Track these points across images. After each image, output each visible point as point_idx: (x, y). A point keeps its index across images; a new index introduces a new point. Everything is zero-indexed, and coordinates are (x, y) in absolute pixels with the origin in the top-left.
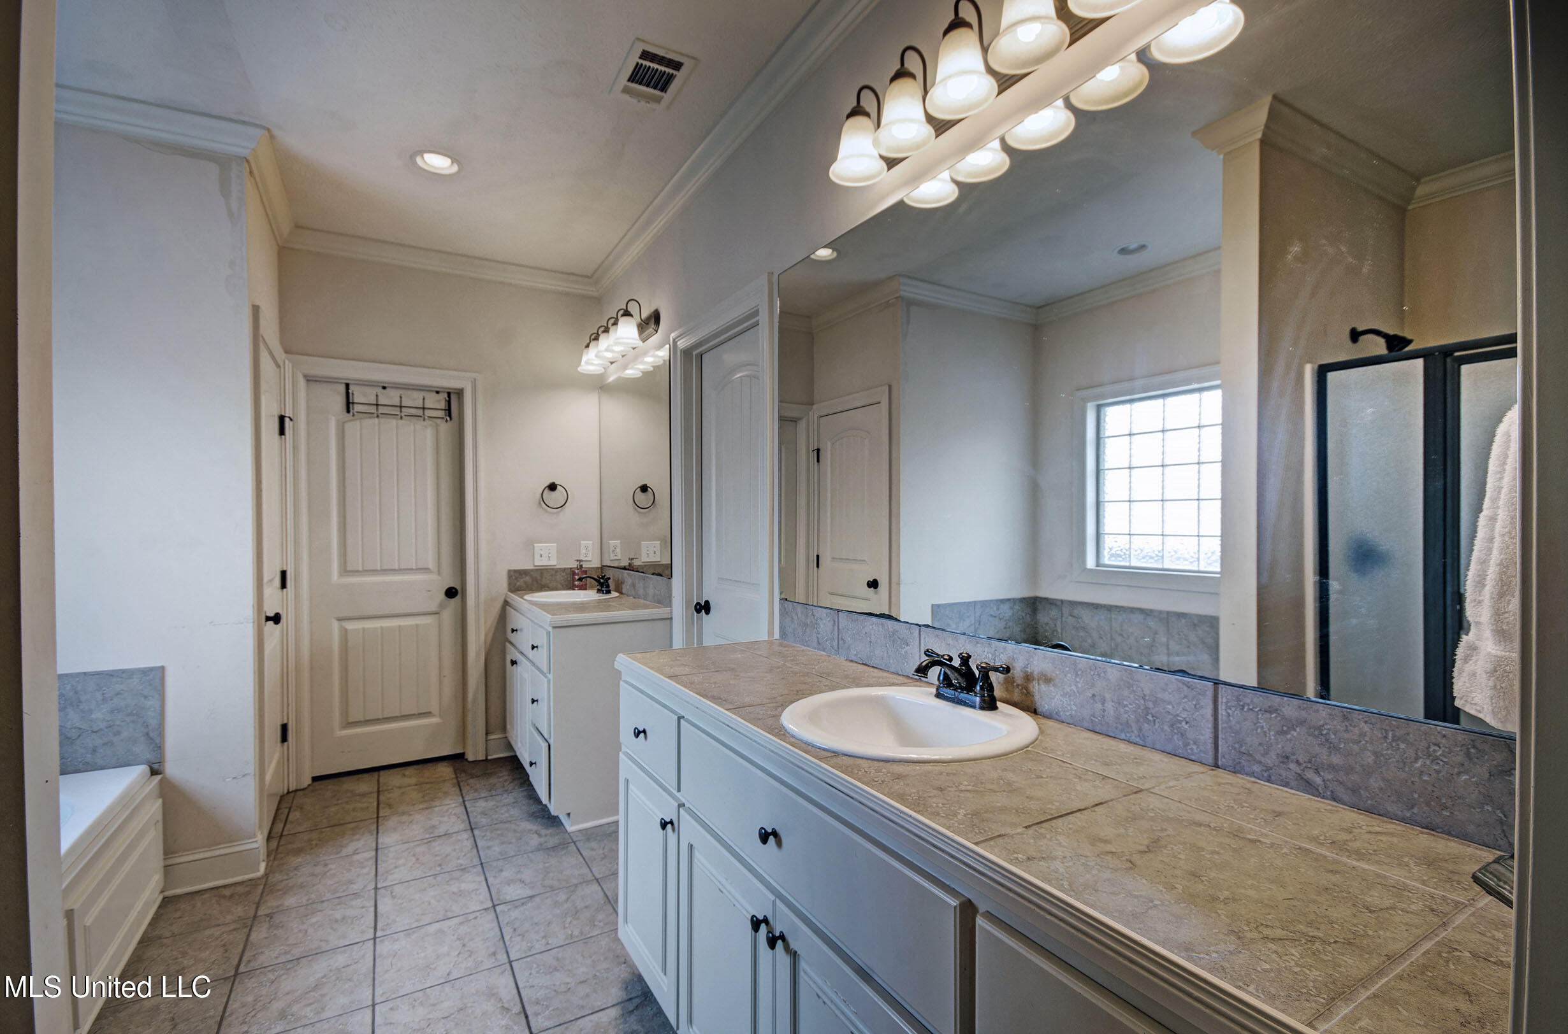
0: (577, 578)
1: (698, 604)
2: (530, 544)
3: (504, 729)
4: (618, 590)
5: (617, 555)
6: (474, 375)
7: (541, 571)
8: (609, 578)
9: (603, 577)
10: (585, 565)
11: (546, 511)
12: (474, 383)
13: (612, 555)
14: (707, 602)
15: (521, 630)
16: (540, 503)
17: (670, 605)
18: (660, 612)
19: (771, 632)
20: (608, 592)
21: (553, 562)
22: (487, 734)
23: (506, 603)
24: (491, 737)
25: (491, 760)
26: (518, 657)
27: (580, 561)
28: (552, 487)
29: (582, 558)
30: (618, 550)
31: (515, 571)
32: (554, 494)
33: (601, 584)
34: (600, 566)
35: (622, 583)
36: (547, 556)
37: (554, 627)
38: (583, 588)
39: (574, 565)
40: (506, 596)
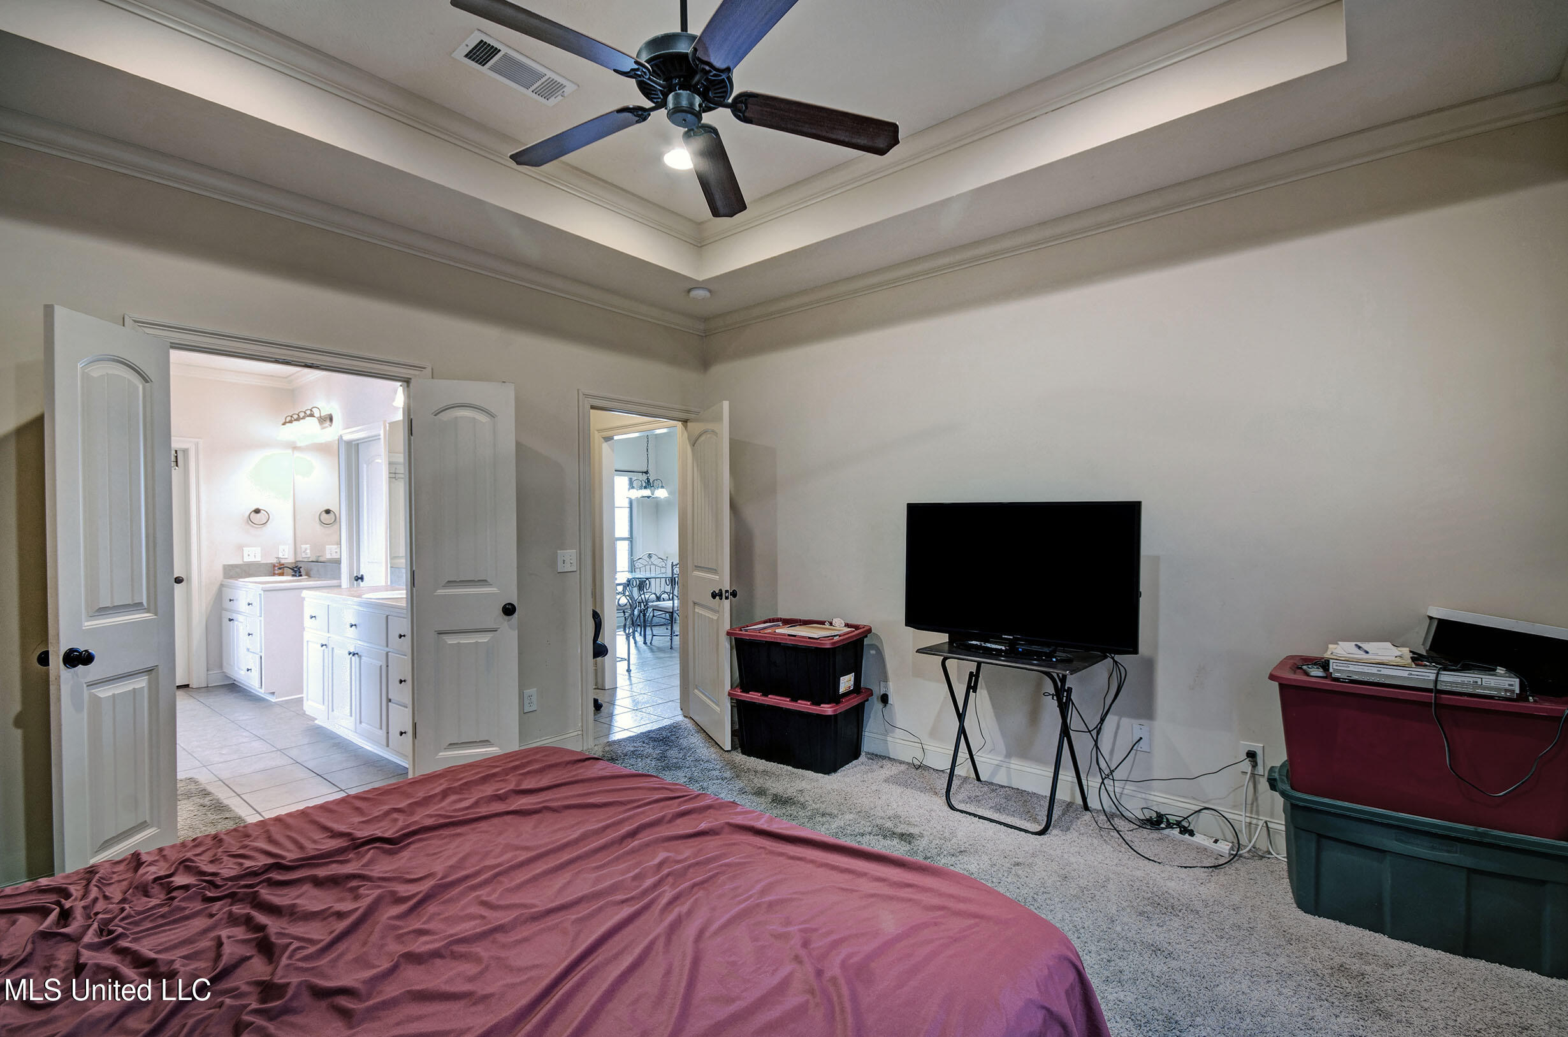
0: (279, 569)
1: (357, 576)
2: (240, 548)
3: (221, 666)
4: (308, 574)
5: (307, 553)
6: (196, 440)
7: (249, 565)
8: (301, 567)
9: (296, 567)
10: (283, 561)
11: (252, 526)
12: (197, 445)
13: (303, 554)
14: (362, 575)
15: (237, 600)
16: (248, 523)
17: (340, 578)
18: (334, 582)
19: (386, 582)
20: (301, 576)
21: (258, 559)
22: (207, 670)
23: (222, 585)
24: (209, 673)
25: (211, 687)
26: (234, 616)
27: (278, 558)
28: (257, 511)
29: (281, 556)
30: (308, 551)
31: (229, 565)
32: (258, 515)
33: (295, 572)
34: (294, 561)
35: (311, 570)
36: (253, 555)
37: (264, 591)
38: (282, 574)
39: (274, 561)
40: (222, 581)
